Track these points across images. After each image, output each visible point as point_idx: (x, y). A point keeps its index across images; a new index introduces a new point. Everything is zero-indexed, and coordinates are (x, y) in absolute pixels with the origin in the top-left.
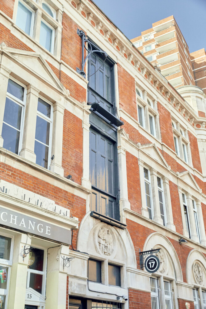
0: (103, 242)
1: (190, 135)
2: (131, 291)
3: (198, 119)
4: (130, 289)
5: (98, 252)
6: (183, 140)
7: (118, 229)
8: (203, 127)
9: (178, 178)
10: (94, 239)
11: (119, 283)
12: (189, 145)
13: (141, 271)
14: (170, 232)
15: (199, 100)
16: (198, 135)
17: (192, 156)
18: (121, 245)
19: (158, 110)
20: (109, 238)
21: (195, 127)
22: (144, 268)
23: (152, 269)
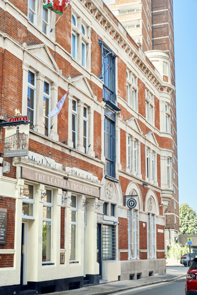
0: (108, 192)
1: (156, 98)
2: (120, 219)
3: (163, 83)
4: (119, 218)
5: (107, 199)
6: (151, 105)
7: (115, 183)
8: (165, 91)
9: (145, 139)
10: (105, 190)
11: (113, 214)
12: (154, 107)
13: (125, 207)
14: (138, 180)
15: (165, 64)
16: (161, 98)
17: (155, 117)
18: (116, 192)
19: (138, 85)
20: (111, 189)
21: (159, 90)
22: (126, 205)
23: (131, 206)
